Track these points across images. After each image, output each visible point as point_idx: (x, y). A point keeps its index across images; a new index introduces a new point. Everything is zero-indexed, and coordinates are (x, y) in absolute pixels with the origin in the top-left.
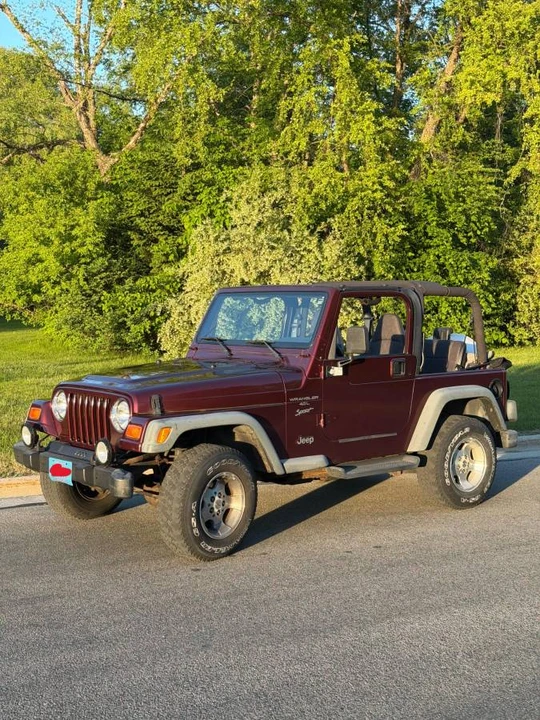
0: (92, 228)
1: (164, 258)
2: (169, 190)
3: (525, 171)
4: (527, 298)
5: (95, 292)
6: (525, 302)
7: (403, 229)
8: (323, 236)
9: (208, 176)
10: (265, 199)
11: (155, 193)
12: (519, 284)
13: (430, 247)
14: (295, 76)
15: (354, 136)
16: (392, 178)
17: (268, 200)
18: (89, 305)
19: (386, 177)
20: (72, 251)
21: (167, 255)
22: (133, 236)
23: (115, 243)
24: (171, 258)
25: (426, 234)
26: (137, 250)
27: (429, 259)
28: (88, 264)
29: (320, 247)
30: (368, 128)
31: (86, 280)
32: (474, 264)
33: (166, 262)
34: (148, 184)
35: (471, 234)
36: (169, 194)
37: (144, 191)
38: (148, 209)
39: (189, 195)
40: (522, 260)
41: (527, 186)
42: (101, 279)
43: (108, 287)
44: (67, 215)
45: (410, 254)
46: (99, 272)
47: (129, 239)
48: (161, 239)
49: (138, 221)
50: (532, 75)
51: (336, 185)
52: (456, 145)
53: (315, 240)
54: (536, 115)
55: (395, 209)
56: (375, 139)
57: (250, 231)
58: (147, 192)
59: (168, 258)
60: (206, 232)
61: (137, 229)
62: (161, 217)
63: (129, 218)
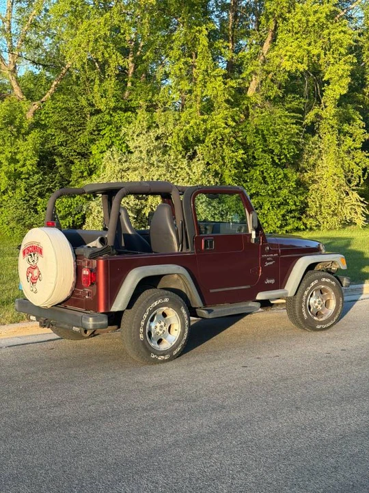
0: (30, 154)
1: (80, 174)
2: (80, 128)
3: (317, 115)
4: (314, 198)
5: (31, 198)
6: (313, 202)
7: (243, 154)
8: (191, 158)
9: (107, 118)
10: (151, 134)
11: (70, 130)
12: (309, 190)
13: (256, 165)
14: (169, 51)
15: (209, 92)
16: (234, 120)
17: (152, 134)
18: (29, 207)
19: (230, 119)
20: (15, 170)
21: (82, 172)
22: (58, 160)
23: (43, 165)
24: (85, 174)
25: (254, 157)
26: (60, 169)
27: (256, 173)
28: (28, 179)
29: (189, 165)
30: (220, 86)
31: (26, 190)
32: (286, 176)
33: (82, 177)
34: (65, 123)
35: (282, 157)
36: (79, 130)
37: (62, 129)
38: (66, 141)
39: (94, 131)
40: (310, 174)
41: (319, 125)
42: (37, 189)
43: (41, 195)
44: (12, 145)
45: (244, 170)
46: (35, 184)
47: (54, 161)
48: (76, 161)
49: (61, 149)
50: (327, 52)
51: (199, 125)
52: (272, 98)
53: (185, 162)
54: (331, 78)
55: (237, 141)
56: (224, 93)
57: (144, 155)
58: (64, 129)
59: (83, 174)
60: (113, 156)
61: (60, 155)
62: (75, 147)
63: (53, 147)
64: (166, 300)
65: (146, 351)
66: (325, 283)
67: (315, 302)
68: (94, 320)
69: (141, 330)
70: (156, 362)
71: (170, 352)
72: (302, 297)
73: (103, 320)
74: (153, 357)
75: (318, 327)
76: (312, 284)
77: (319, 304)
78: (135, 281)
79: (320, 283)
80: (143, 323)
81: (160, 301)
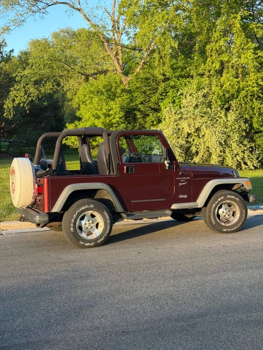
0: (118, 110)
1: (151, 123)
2: (154, 91)
8: (227, 110)
9: (173, 83)
10: (199, 93)
11: (148, 93)
14: (214, 33)
15: (243, 60)
17: (200, 94)
19: (260, 80)
20: (110, 121)
21: (153, 122)
22: (138, 113)
23: (129, 117)
24: (155, 123)
26: (140, 120)
28: (117, 127)
29: (226, 115)
30: (250, 56)
33: (153, 125)
34: (145, 88)
36: (154, 93)
37: (143, 92)
38: (145, 101)
39: (163, 93)
44: (107, 104)
47: (135, 115)
48: (150, 114)
49: (140, 106)
51: (234, 85)
53: (223, 112)
56: (253, 62)
57: (192, 109)
59: (153, 123)
60: (170, 110)
61: (139, 110)
62: (151, 104)
63: (136, 105)
64: (92, 206)
65: (76, 239)
66: (230, 199)
67: (223, 212)
68: (40, 218)
69: (72, 225)
70: (84, 247)
71: (95, 240)
72: (211, 209)
73: (44, 218)
74: (82, 243)
75: (225, 230)
76: (219, 199)
77: (227, 214)
78: (67, 193)
79: (226, 199)
80: (73, 221)
81: (86, 207)
